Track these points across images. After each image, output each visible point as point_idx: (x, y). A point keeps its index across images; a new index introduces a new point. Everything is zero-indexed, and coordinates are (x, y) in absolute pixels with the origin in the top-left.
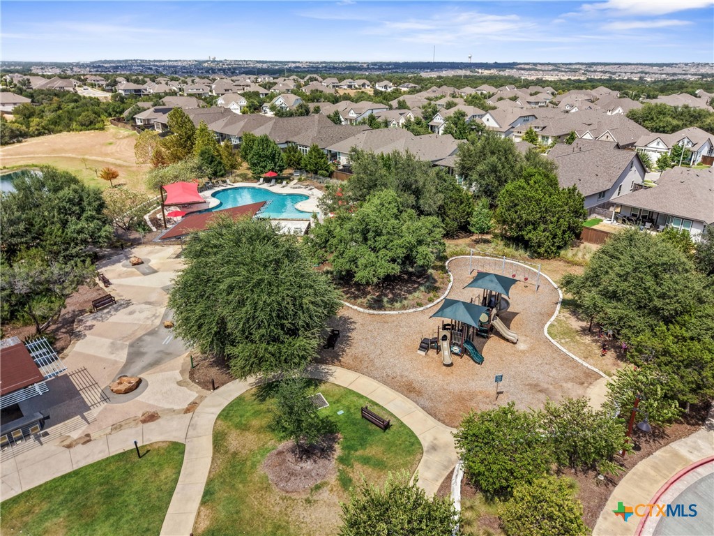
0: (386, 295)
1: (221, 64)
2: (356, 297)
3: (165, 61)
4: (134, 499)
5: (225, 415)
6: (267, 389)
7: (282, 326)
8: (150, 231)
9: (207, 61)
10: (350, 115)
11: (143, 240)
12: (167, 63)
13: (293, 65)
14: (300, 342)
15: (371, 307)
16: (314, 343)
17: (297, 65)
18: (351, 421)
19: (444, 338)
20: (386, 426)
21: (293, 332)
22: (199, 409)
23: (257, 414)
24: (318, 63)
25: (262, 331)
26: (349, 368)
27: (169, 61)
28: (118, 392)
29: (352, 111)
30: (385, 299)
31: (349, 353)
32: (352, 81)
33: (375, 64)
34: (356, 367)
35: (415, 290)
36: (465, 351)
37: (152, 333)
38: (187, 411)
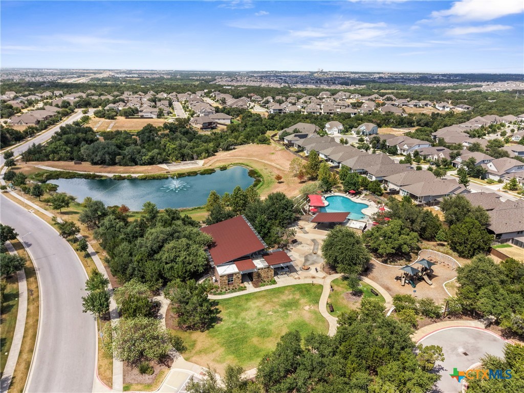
0: (390, 259)
1: (326, 75)
2: (378, 258)
3: (290, 72)
4: (313, 293)
5: (333, 281)
6: (345, 278)
7: (352, 262)
8: (303, 215)
9: (317, 72)
10: (404, 147)
11: (301, 218)
12: (291, 74)
13: (378, 76)
14: (356, 267)
15: (383, 262)
16: (361, 269)
17: (381, 75)
18: (367, 291)
19: (404, 277)
20: (377, 295)
21: (355, 264)
22: (326, 278)
23: (342, 283)
24: (397, 74)
25: (346, 262)
26: (370, 279)
27: (293, 72)
28: (304, 269)
29: (406, 145)
30: (389, 261)
31: (371, 275)
32: (418, 102)
33: (444, 75)
34: (373, 279)
35: (402, 259)
36: (409, 283)
37: (310, 254)
38: (323, 278)
